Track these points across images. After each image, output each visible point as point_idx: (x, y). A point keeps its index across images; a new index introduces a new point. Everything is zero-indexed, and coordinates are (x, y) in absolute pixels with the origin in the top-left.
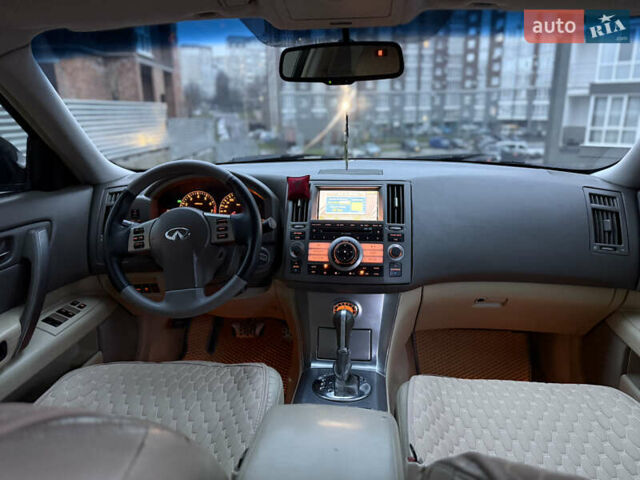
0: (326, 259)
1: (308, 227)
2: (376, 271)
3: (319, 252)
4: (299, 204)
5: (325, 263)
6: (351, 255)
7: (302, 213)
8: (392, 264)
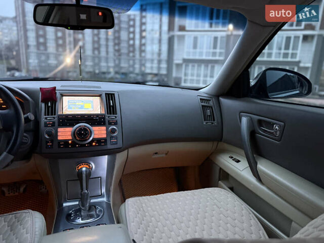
0: (70, 138)
1: (56, 119)
2: (103, 142)
3: (65, 134)
4: (49, 105)
5: (69, 140)
6: (87, 134)
7: (52, 110)
8: (112, 137)
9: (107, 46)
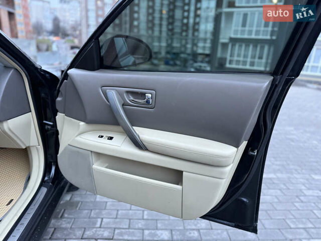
9: (161, 25)
